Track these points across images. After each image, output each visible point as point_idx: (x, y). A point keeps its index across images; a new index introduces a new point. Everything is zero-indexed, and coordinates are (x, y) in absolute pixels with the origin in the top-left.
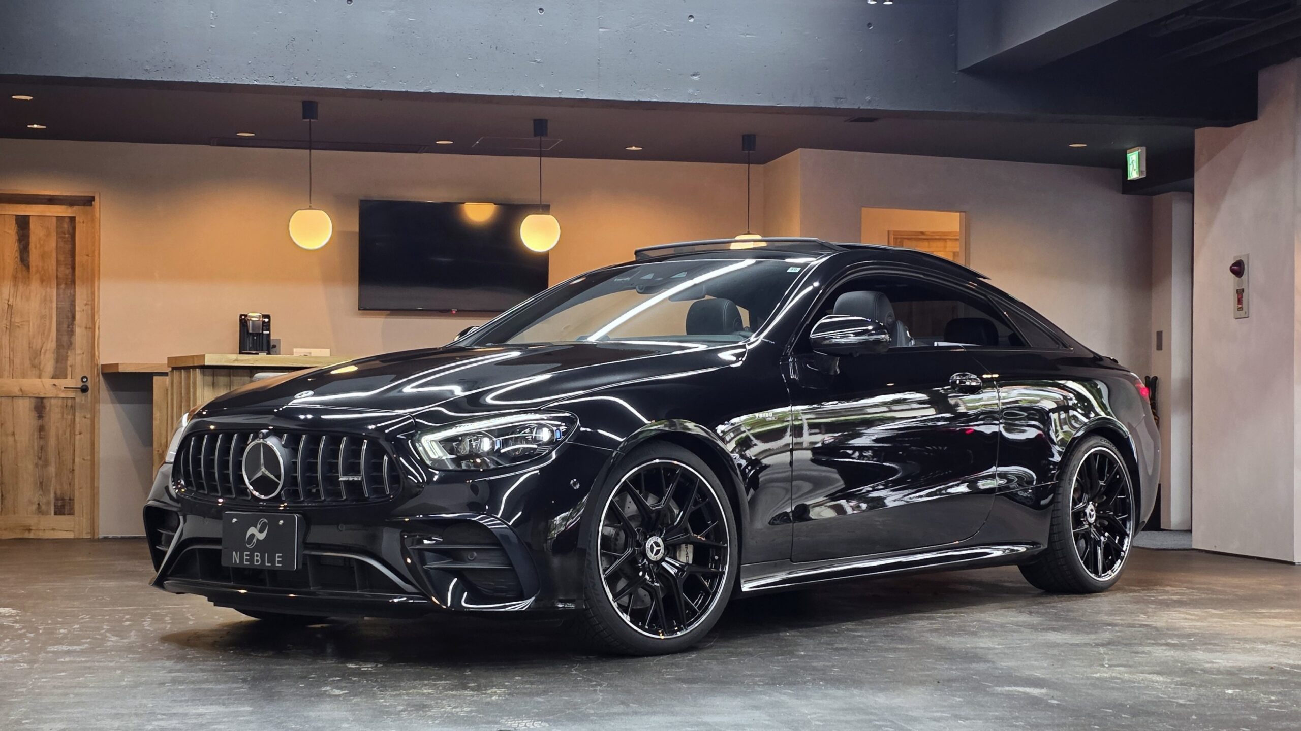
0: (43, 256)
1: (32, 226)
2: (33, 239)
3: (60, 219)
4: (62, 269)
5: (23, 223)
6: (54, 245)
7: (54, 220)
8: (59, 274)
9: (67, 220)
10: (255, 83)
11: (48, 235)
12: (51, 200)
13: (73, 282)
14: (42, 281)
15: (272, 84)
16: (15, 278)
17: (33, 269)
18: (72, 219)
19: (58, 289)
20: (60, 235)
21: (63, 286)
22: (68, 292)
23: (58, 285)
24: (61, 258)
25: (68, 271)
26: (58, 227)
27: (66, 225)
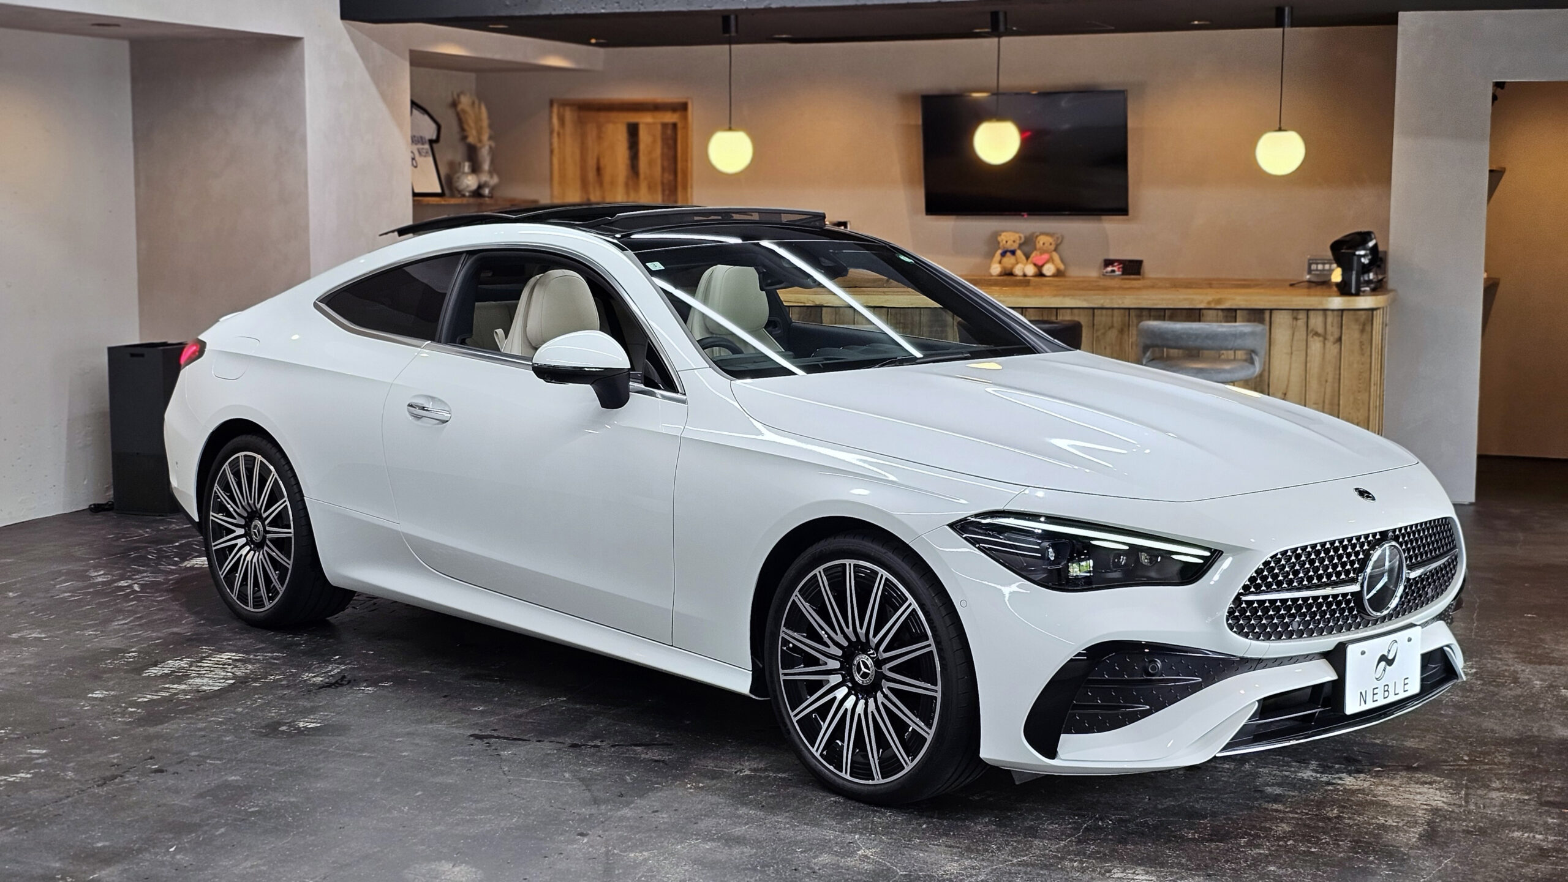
0: (651, 163)
1: (641, 133)
2: (642, 147)
3: (664, 125)
4: (666, 175)
5: (633, 131)
6: (658, 151)
7: (659, 127)
8: (665, 181)
9: (670, 127)
10: (603, 11)
11: (654, 142)
12: (656, 107)
13: (676, 187)
14: (650, 188)
15: (618, 11)
16: (627, 185)
17: (642, 176)
18: (675, 125)
19: (663, 194)
20: (664, 140)
21: (667, 192)
23: (663, 191)
24: (666, 164)
25: (671, 178)
26: (664, 133)
27: (669, 132)
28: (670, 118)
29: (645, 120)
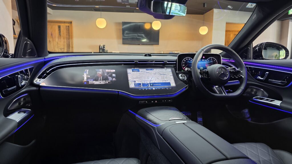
0: (63, 33)
1: (61, 27)
2: (61, 30)
4: (67, 36)
5: (59, 27)
6: (65, 31)
7: (65, 26)
11: (64, 29)
12: (64, 22)
13: (69, 38)
14: (63, 38)
16: (58, 38)
17: (62, 36)
18: (69, 26)
21: (67, 39)
22: (68, 40)
24: (67, 34)
26: (66, 28)
27: (67, 27)
28: (67, 25)
29: (62, 25)
